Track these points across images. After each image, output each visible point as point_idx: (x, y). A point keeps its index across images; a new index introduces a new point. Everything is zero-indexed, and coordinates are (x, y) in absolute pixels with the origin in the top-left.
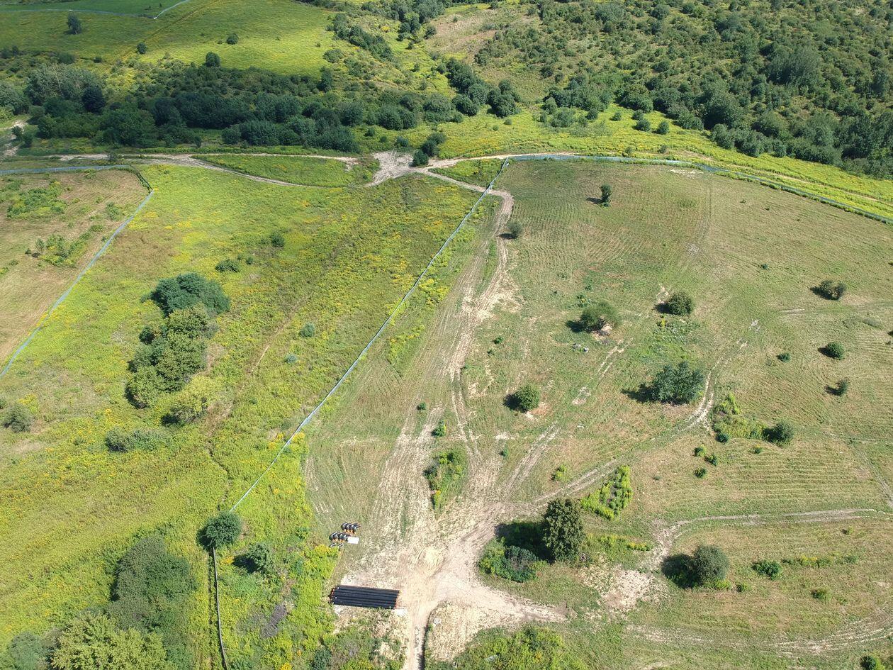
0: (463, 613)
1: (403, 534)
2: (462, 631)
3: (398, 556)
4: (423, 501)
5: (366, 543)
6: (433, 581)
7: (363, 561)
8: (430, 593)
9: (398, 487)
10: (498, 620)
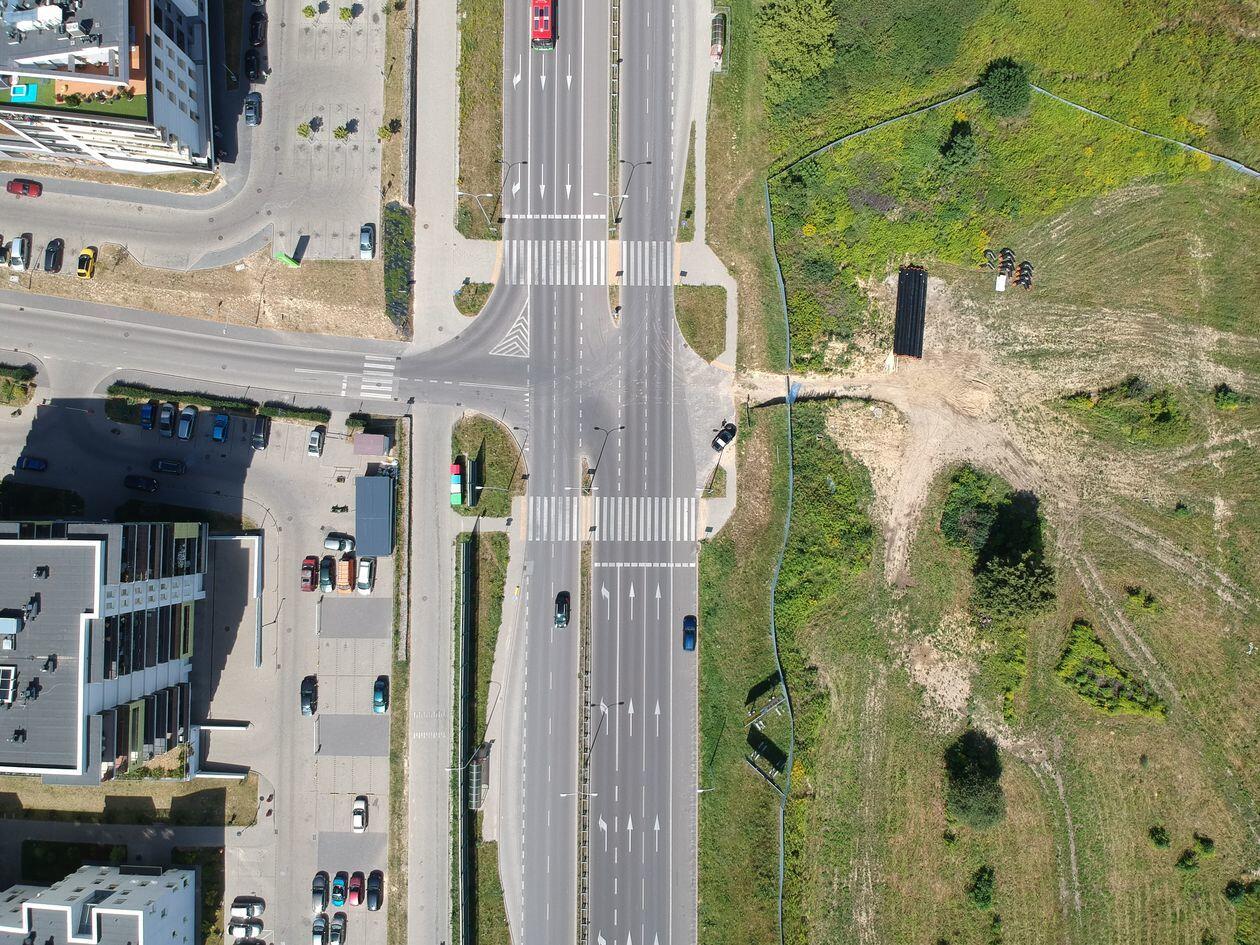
0: (891, 446)
1: (1014, 354)
2: (866, 446)
3: (977, 351)
4: (1076, 380)
5: (997, 303)
6: (939, 404)
7: (967, 302)
8: (921, 400)
9: (1103, 339)
10: (884, 493)
